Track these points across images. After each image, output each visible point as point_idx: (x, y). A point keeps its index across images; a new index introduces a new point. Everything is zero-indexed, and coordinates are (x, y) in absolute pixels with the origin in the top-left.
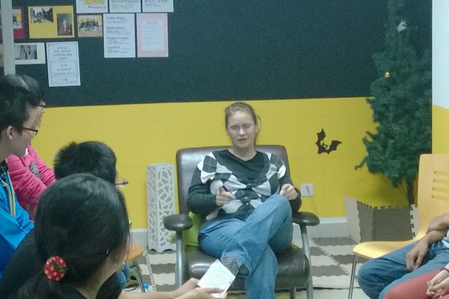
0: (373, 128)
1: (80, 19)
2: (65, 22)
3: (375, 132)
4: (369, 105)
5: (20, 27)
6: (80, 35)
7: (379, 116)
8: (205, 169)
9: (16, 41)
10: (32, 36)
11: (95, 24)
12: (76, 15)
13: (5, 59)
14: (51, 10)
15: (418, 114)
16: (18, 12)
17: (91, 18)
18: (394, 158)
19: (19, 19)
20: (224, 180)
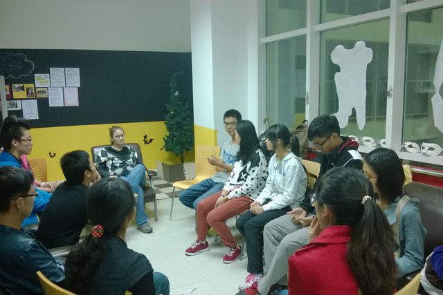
0: (167, 134)
1: (37, 89)
2: (30, 92)
3: (168, 135)
4: (165, 125)
5: (9, 93)
6: (37, 97)
7: (169, 129)
8: (102, 155)
9: (7, 100)
10: (14, 97)
11: (44, 92)
12: (35, 88)
13: (3, 108)
14: (23, 86)
15: (184, 128)
16: (8, 87)
17: (42, 89)
18: (177, 145)
19: (8, 90)
20: (112, 160)
